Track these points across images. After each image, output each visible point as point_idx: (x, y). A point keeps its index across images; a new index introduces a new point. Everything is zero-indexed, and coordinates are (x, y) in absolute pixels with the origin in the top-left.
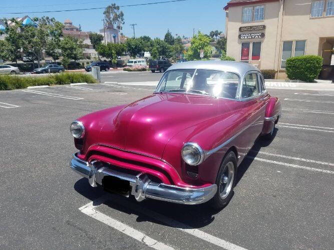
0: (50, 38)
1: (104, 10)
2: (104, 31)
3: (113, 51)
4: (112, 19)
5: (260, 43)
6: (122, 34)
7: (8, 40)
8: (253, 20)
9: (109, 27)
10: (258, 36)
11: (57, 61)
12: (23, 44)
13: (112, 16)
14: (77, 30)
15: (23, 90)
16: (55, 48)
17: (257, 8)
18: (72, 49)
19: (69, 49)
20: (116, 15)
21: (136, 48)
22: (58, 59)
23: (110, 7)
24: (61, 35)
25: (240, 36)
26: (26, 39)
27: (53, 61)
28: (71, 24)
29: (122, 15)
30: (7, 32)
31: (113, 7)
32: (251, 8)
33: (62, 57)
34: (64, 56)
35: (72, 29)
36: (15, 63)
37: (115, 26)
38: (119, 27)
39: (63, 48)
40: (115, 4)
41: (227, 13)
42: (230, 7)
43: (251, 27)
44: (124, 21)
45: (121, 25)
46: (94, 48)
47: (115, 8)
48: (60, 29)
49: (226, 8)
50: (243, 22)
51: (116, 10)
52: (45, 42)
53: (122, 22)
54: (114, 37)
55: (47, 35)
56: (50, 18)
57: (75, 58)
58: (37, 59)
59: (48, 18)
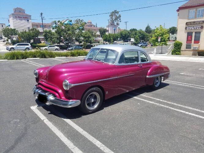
0: (77, 31)
1: (110, 14)
2: (108, 26)
3: (111, 38)
4: (114, 19)
5: (200, 33)
6: (119, 28)
7: (56, 32)
8: (195, 17)
9: (112, 24)
10: (199, 28)
11: (80, 44)
12: (64, 34)
13: (114, 18)
14: (94, 26)
15: (53, 59)
16: (79, 37)
17: (199, 9)
18: (89, 37)
19: (87, 37)
20: (117, 16)
21: (125, 36)
22: (81, 43)
23: (113, 12)
24: (83, 29)
25: (186, 28)
26: (65, 32)
27: (78, 44)
28: (91, 23)
29: (120, 16)
30: (56, 28)
31: (116, 12)
32: (195, 10)
33: (83, 42)
34: (84, 41)
35: (91, 26)
36: (59, 44)
37: (115, 23)
38: (118, 24)
39: (84, 37)
40: (116, 10)
41: (178, 14)
42: (180, 9)
43: (194, 22)
44: (121, 20)
45: (119, 23)
46: (101, 36)
47: (116, 13)
48: (83, 26)
49: (178, 11)
50: (189, 19)
51: (116, 14)
52: (75, 33)
53: (120, 21)
54: (114, 30)
55: (76, 30)
56: (81, 20)
57: (91, 43)
58: (70, 43)
59: (79, 20)
